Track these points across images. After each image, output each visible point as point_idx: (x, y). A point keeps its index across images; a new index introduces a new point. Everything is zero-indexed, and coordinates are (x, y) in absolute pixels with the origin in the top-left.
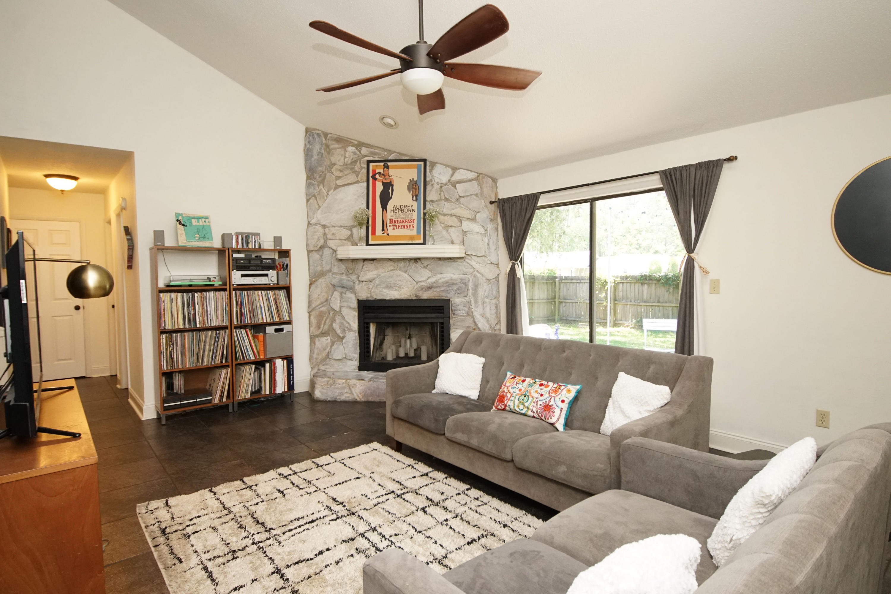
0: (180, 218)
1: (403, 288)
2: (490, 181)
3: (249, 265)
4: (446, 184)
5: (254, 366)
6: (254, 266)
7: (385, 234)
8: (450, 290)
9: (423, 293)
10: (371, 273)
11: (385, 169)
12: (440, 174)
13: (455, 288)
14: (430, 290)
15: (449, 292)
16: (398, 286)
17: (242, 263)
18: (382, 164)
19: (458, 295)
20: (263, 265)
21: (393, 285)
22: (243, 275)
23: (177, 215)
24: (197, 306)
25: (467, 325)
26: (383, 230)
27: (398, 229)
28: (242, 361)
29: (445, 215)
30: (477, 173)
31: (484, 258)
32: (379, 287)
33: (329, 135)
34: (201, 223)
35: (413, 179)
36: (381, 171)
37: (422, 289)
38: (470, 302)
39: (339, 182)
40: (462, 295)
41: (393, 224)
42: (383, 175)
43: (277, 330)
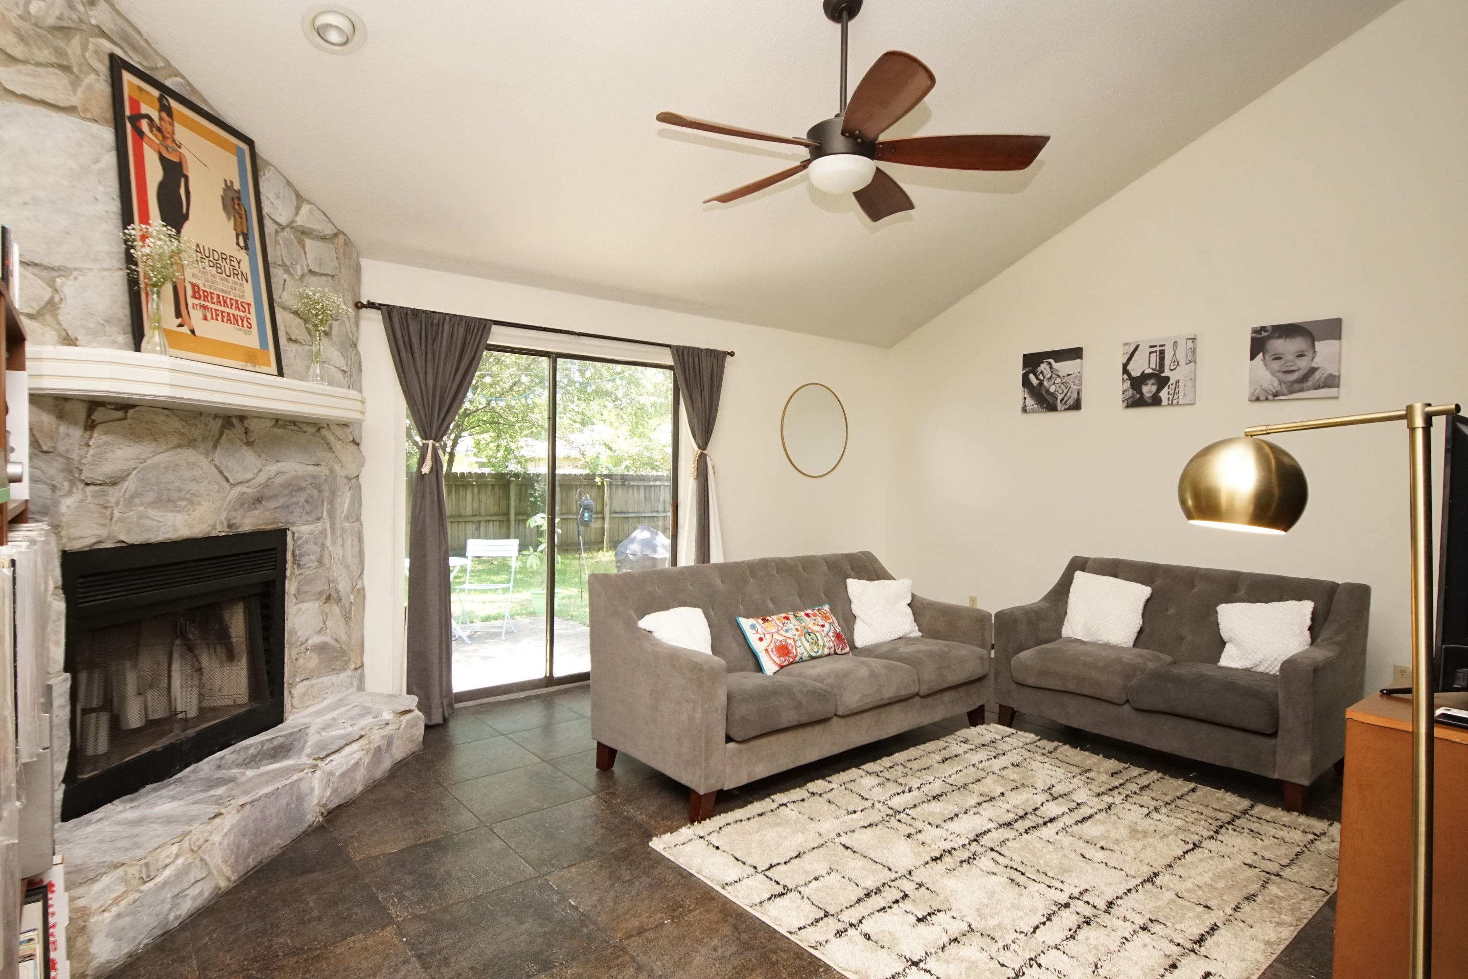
4: (284, 228)
9: (244, 517)
10: (119, 453)
11: (165, 116)
12: (278, 196)
13: (302, 498)
14: (258, 506)
15: (291, 510)
16: (188, 496)
18: (155, 92)
19: (307, 517)
21: (175, 495)
25: (319, 590)
26: (179, 313)
27: (214, 321)
30: (336, 228)
31: (345, 429)
32: (137, 501)
35: (232, 183)
36: (154, 115)
37: (242, 505)
38: (324, 532)
40: (314, 516)
41: (202, 302)
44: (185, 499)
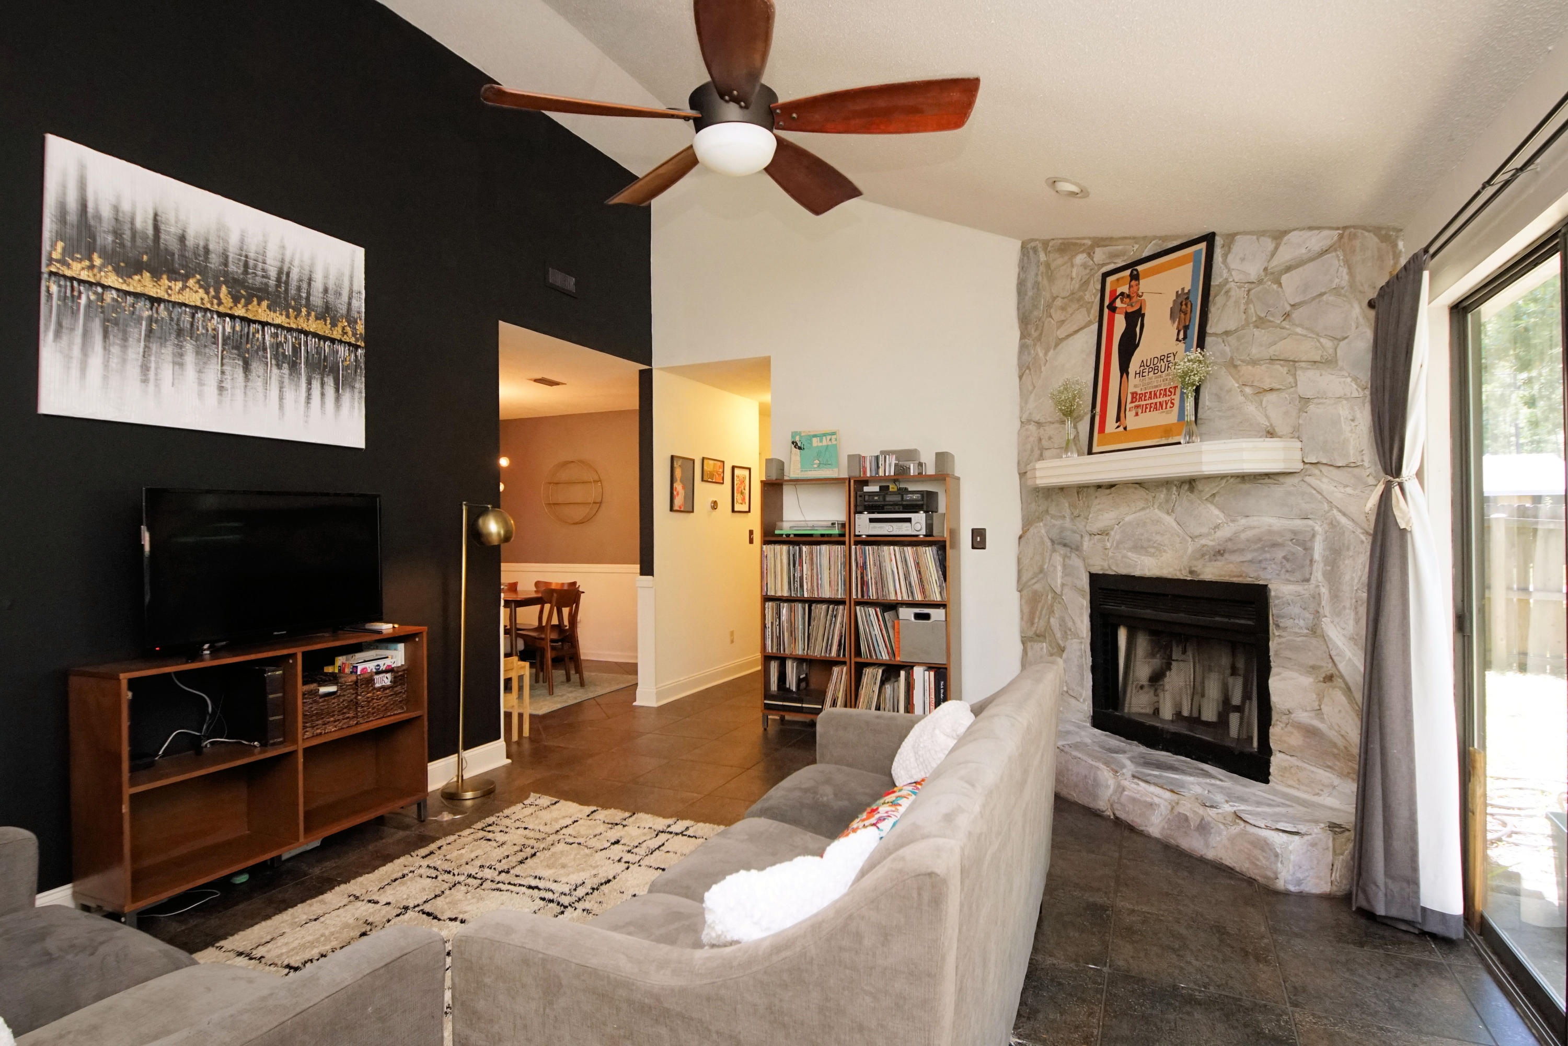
0: (797, 439)
1: (1165, 551)
2: (1372, 240)
3: (883, 503)
4: (1261, 282)
5: (880, 671)
6: (891, 505)
7: (1121, 429)
8: (1266, 560)
9: (1204, 566)
10: (1106, 515)
11: (1133, 283)
12: (1243, 259)
13: (1279, 554)
14: (1219, 558)
15: (1263, 565)
16: (1155, 545)
17: (876, 501)
18: (1128, 272)
19: (1288, 576)
20: (904, 503)
21: (1145, 544)
22: (872, 520)
23: (794, 434)
24: (805, 566)
25: (1311, 663)
26: (1118, 419)
27: (1144, 414)
28: (869, 660)
29: (1254, 362)
30: (1338, 229)
31: (1356, 470)
32: (1121, 546)
33: (1050, 244)
34: (825, 442)
35: (1183, 289)
36: (1125, 289)
37: (1203, 555)
38: (1316, 597)
39: (1061, 333)
40: (1298, 576)
41: (1137, 403)
42: (1128, 296)
43: (918, 616)
44: (1154, 547)
